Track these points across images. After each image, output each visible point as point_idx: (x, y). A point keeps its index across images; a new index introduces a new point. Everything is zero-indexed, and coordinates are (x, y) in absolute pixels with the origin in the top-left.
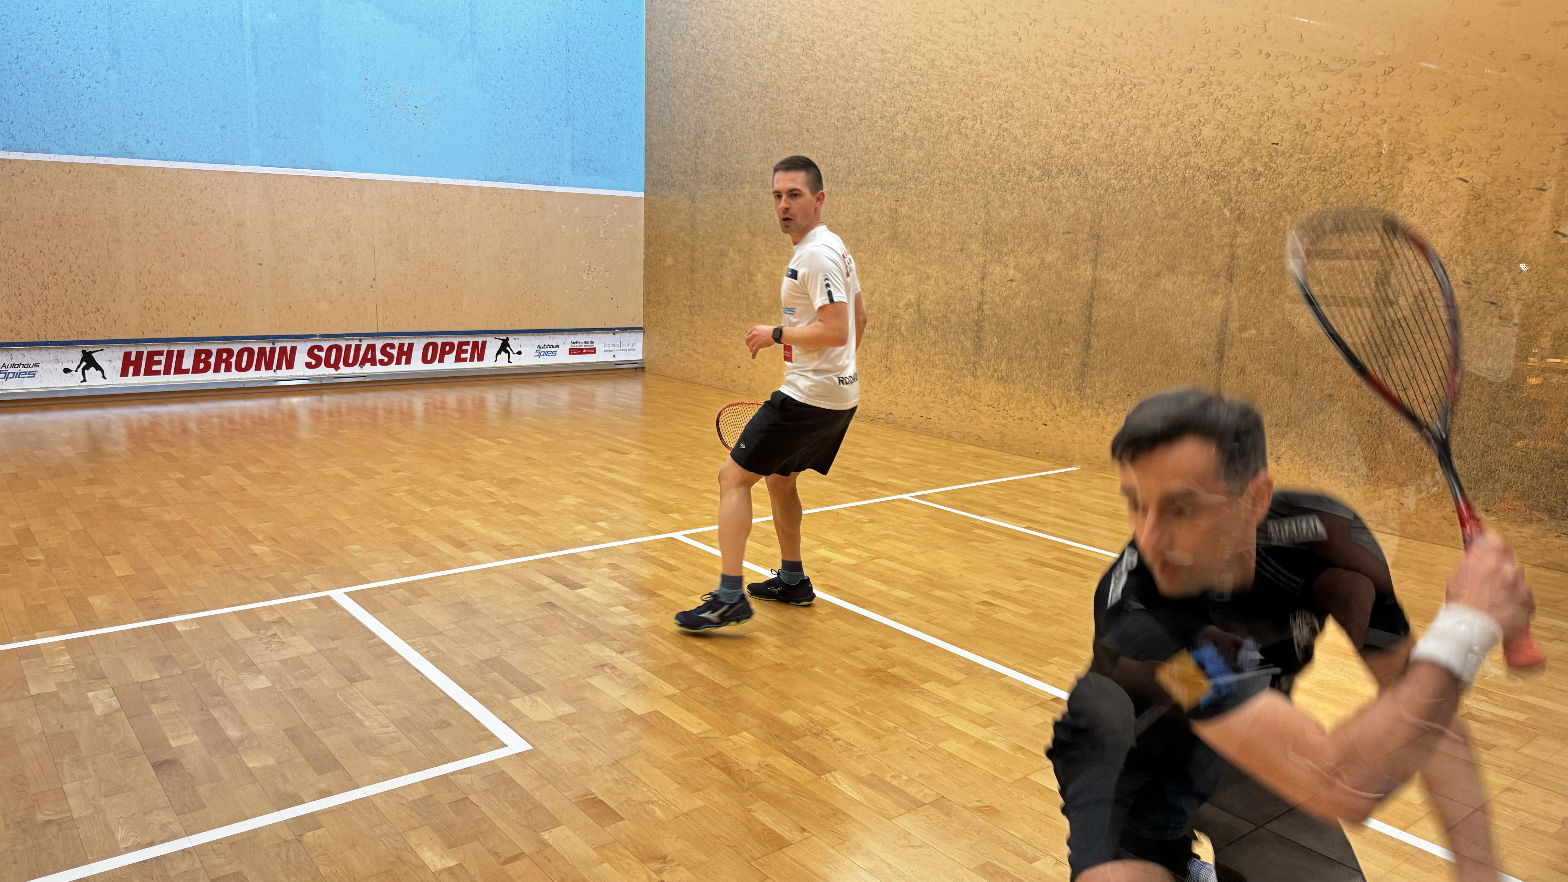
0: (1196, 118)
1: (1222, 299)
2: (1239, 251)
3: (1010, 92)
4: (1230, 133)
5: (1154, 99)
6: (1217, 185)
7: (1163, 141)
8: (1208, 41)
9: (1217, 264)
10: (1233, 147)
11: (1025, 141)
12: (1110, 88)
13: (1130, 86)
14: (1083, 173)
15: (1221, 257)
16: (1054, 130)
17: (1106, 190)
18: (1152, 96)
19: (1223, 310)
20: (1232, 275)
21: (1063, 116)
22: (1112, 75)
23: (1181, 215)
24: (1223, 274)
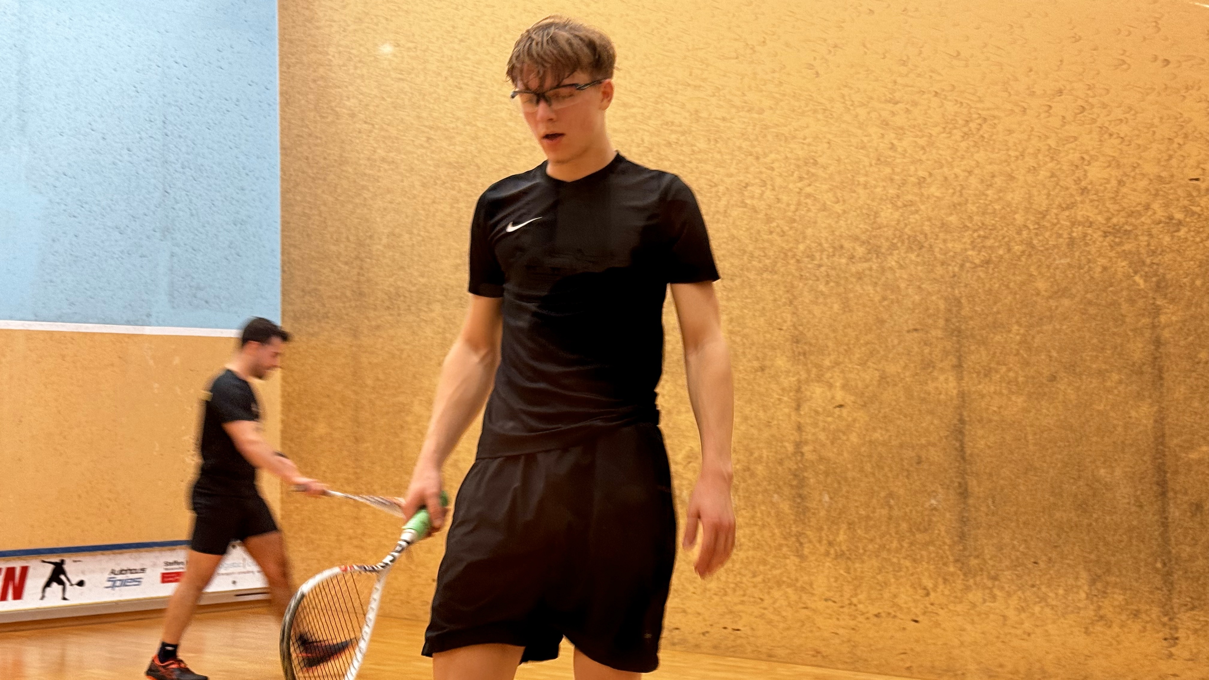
0: (1077, 155)
1: (1151, 405)
2: (1166, 334)
3: (809, 145)
4: (1128, 170)
5: (1014, 135)
6: (1120, 244)
7: (1035, 192)
8: (1080, 51)
9: (1137, 356)
10: (1135, 190)
11: (838, 208)
12: (951, 126)
13: (979, 121)
14: (926, 244)
15: (1140, 345)
16: (879, 190)
17: (962, 266)
18: (1010, 132)
19: (1156, 421)
20: (1160, 370)
21: (888, 170)
22: (951, 108)
23: (1074, 291)
24: (1147, 369)
